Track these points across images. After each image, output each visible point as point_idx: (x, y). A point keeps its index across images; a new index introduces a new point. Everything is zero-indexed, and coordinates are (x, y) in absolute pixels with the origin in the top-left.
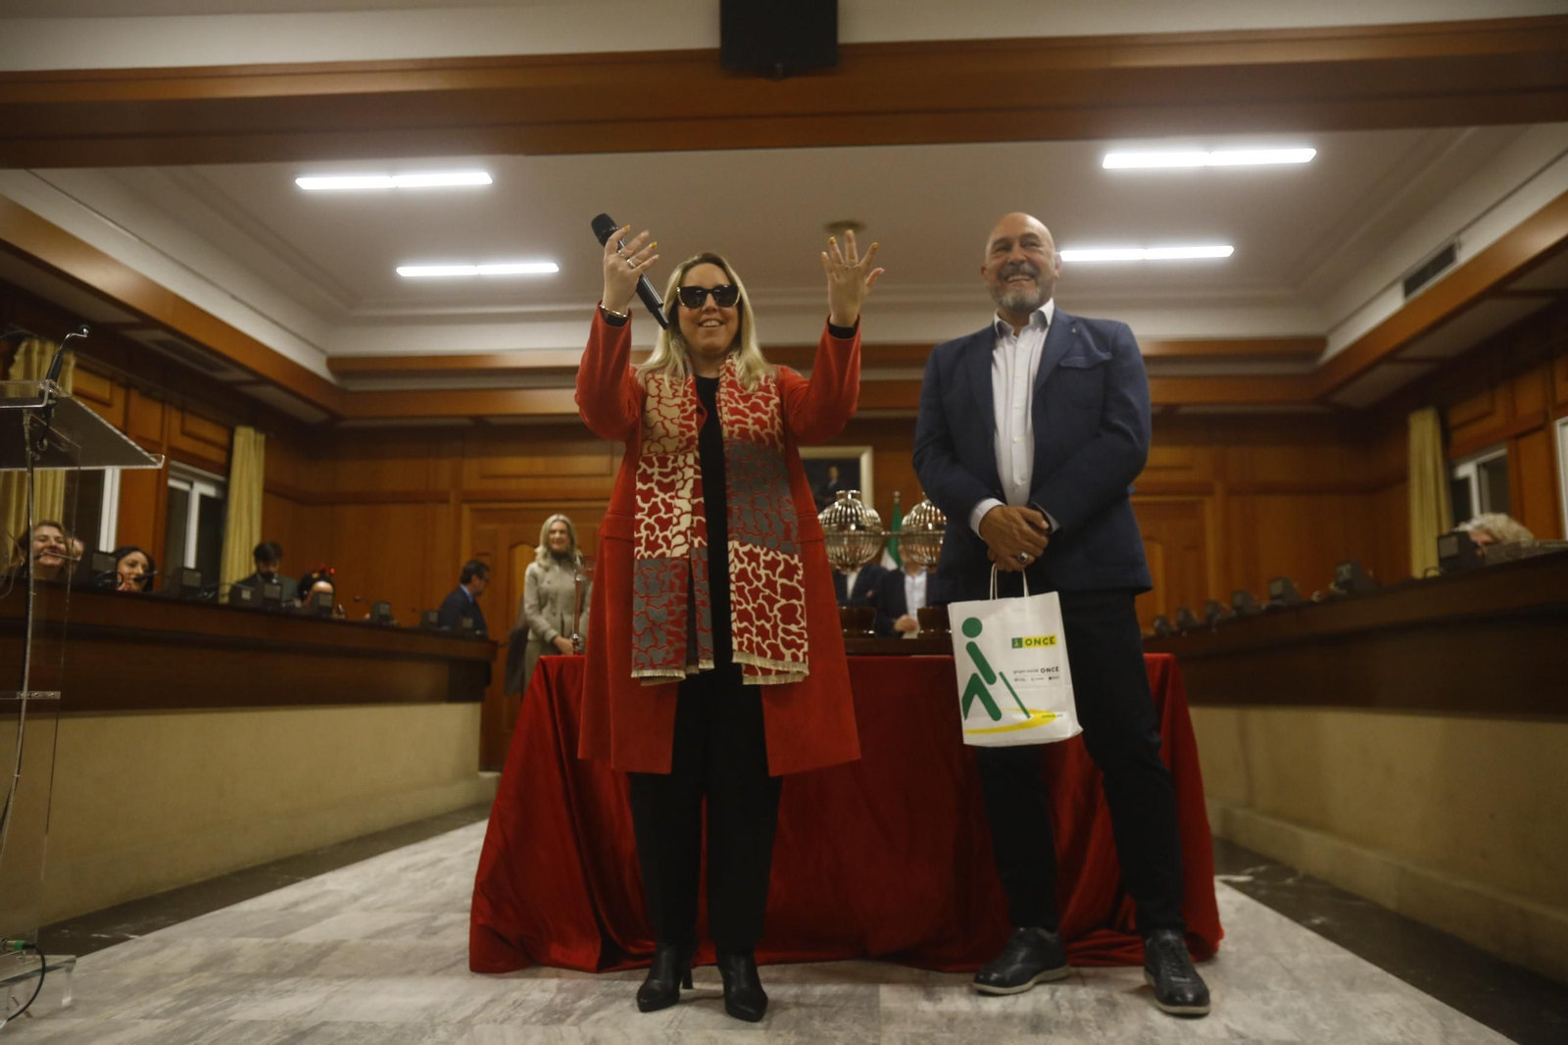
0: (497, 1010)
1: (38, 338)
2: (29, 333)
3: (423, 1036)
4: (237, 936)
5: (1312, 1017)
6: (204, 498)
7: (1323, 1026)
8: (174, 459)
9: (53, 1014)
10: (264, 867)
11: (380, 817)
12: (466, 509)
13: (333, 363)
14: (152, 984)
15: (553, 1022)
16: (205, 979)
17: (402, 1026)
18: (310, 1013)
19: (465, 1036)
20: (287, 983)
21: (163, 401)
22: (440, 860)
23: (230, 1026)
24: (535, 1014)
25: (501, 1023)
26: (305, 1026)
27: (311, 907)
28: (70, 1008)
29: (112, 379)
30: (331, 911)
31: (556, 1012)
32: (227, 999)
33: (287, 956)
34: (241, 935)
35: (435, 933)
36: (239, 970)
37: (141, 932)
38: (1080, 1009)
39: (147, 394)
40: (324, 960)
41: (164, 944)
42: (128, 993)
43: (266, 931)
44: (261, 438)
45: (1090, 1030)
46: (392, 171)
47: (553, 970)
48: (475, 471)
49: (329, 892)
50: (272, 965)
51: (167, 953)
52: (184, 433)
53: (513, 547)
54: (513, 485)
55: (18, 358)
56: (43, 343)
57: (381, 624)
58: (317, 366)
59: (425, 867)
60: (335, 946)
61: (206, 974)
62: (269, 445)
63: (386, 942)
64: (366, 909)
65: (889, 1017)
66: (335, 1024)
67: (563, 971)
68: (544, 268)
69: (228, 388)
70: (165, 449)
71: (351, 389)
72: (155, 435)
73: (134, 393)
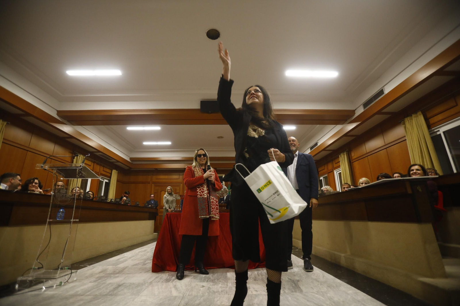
0: (157, 280)
2: (78, 153)
3: (143, 285)
4: (107, 266)
5: (302, 275)
6: (106, 182)
7: (303, 276)
8: (101, 175)
9: (73, 282)
10: (114, 251)
11: (135, 242)
12: (153, 184)
13: (131, 159)
14: (91, 275)
15: (167, 282)
16: (102, 275)
17: (139, 283)
18: (122, 281)
19: (151, 285)
20: (117, 275)
21: (100, 165)
22: (147, 250)
23: (106, 284)
24: (164, 280)
25: (158, 282)
26: (121, 284)
27: (122, 260)
28: (76, 281)
29: (91, 161)
30: (126, 260)
31: (168, 280)
32: (106, 278)
33: (117, 270)
34: (109, 265)
35: (145, 265)
36: (108, 273)
37: (90, 265)
38: (263, 276)
39: (97, 164)
40: (124, 270)
41: (94, 267)
42: (87, 278)
43: (113, 265)
44: (117, 172)
45: (264, 280)
46: (144, 127)
47: (167, 272)
48: (155, 178)
49: (125, 257)
50: (114, 272)
51: (94, 270)
52: (103, 171)
53: (161, 191)
54: (162, 180)
55: (75, 157)
56: (80, 155)
57: (137, 206)
58: (128, 159)
59: (143, 251)
60: (126, 267)
61: (102, 273)
63: (136, 266)
64: (132, 260)
65: (229, 279)
66: (126, 283)
67: (169, 272)
68: (169, 143)
69: (112, 163)
70: (100, 173)
71: (133, 163)
72: (98, 171)
73: (95, 164)
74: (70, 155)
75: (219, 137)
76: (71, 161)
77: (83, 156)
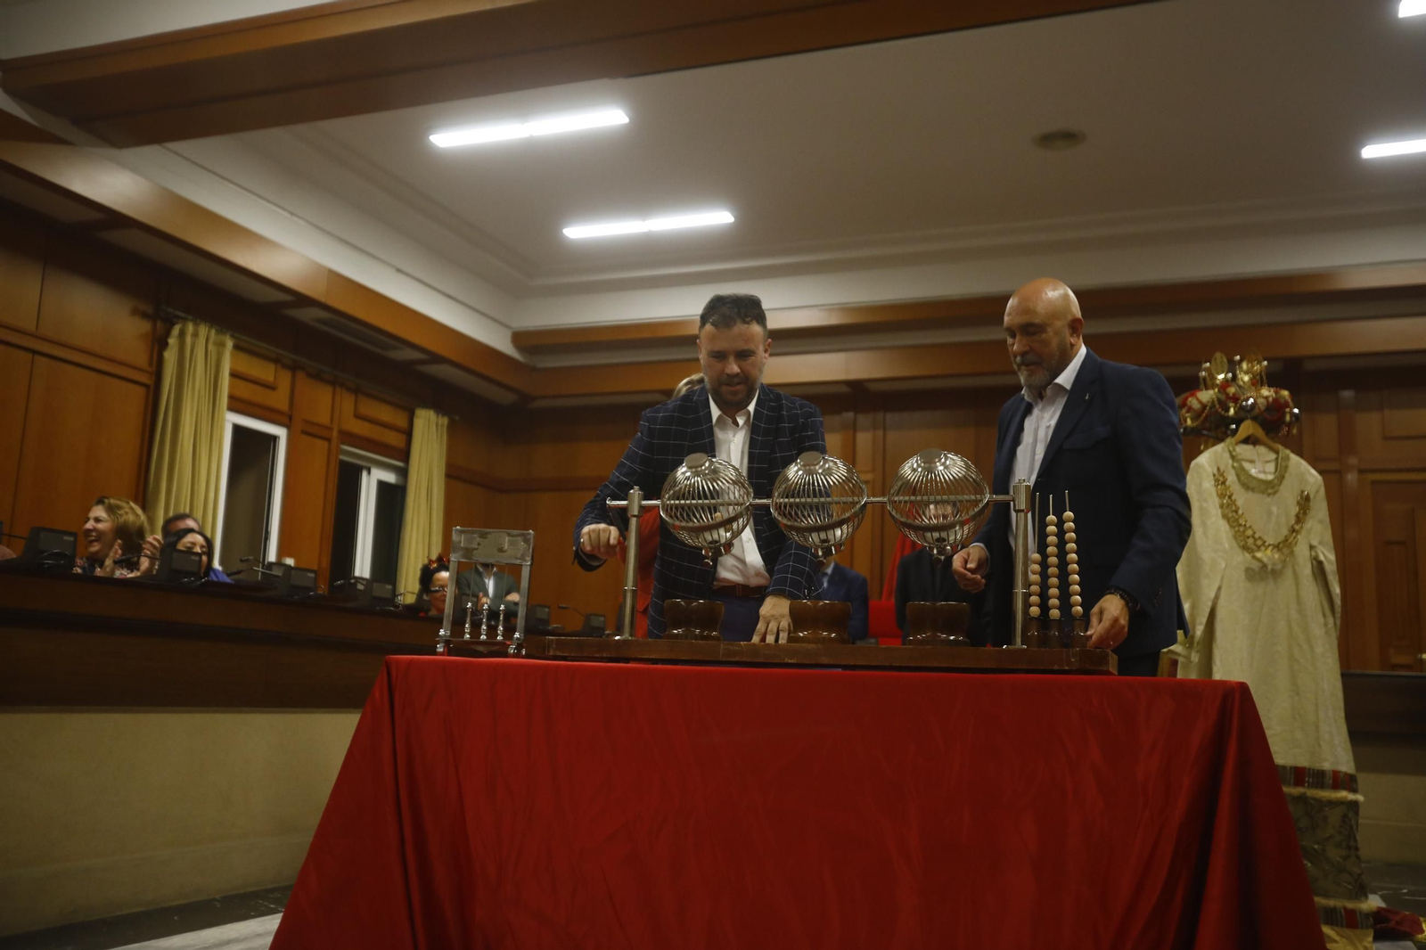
1: (192, 320)
2: (183, 315)
6: (382, 486)
8: (344, 443)
13: (519, 338)
21: (334, 383)
29: (276, 361)
39: (317, 377)
44: (445, 421)
52: (357, 416)
55: (172, 341)
56: (196, 325)
58: (502, 344)
62: (452, 428)
68: (718, 217)
69: (407, 368)
70: (335, 434)
71: (541, 365)
72: (324, 419)
73: (300, 375)
74: (144, 326)
75: (1047, 140)
76: (150, 364)
77: (213, 332)
